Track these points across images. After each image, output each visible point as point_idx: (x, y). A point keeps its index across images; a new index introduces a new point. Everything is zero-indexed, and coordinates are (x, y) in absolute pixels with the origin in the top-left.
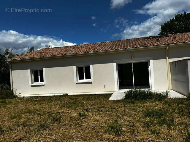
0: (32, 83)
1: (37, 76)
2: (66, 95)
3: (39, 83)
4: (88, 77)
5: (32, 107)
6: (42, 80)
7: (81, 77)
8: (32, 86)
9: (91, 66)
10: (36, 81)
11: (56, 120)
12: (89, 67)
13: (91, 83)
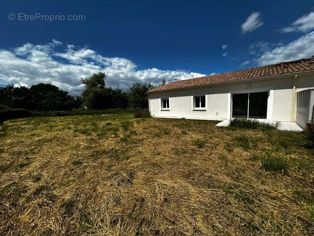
0: (162, 108)
1: (165, 103)
2: (184, 119)
3: (167, 109)
4: (203, 105)
5: (157, 124)
6: (168, 107)
7: (197, 106)
8: (161, 110)
9: (206, 96)
10: (165, 107)
11: (166, 133)
12: (205, 97)
13: (205, 110)
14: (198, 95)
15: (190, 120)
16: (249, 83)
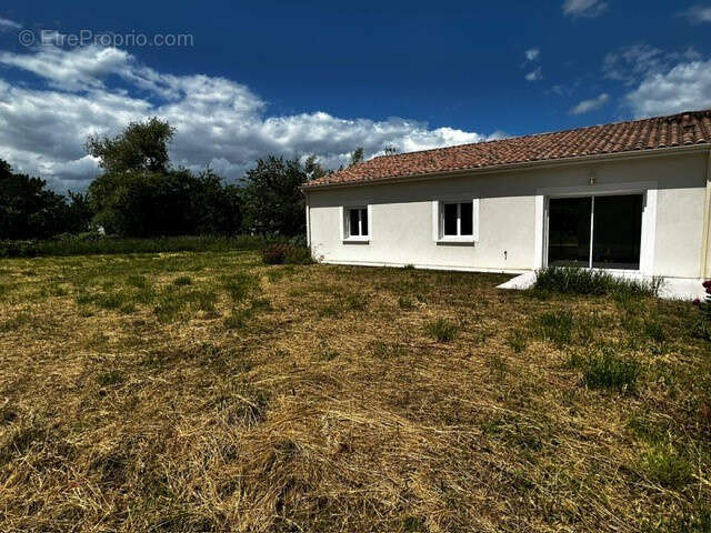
0: (346, 236)
1: (357, 222)
2: (410, 268)
3: (360, 238)
4: (467, 230)
5: (331, 282)
6: (365, 232)
7: (451, 230)
8: (345, 243)
9: (476, 202)
10: (355, 232)
11: (356, 306)
12: (471, 205)
13: (472, 244)
14: (451, 200)
15: (427, 270)
16: (592, 168)
